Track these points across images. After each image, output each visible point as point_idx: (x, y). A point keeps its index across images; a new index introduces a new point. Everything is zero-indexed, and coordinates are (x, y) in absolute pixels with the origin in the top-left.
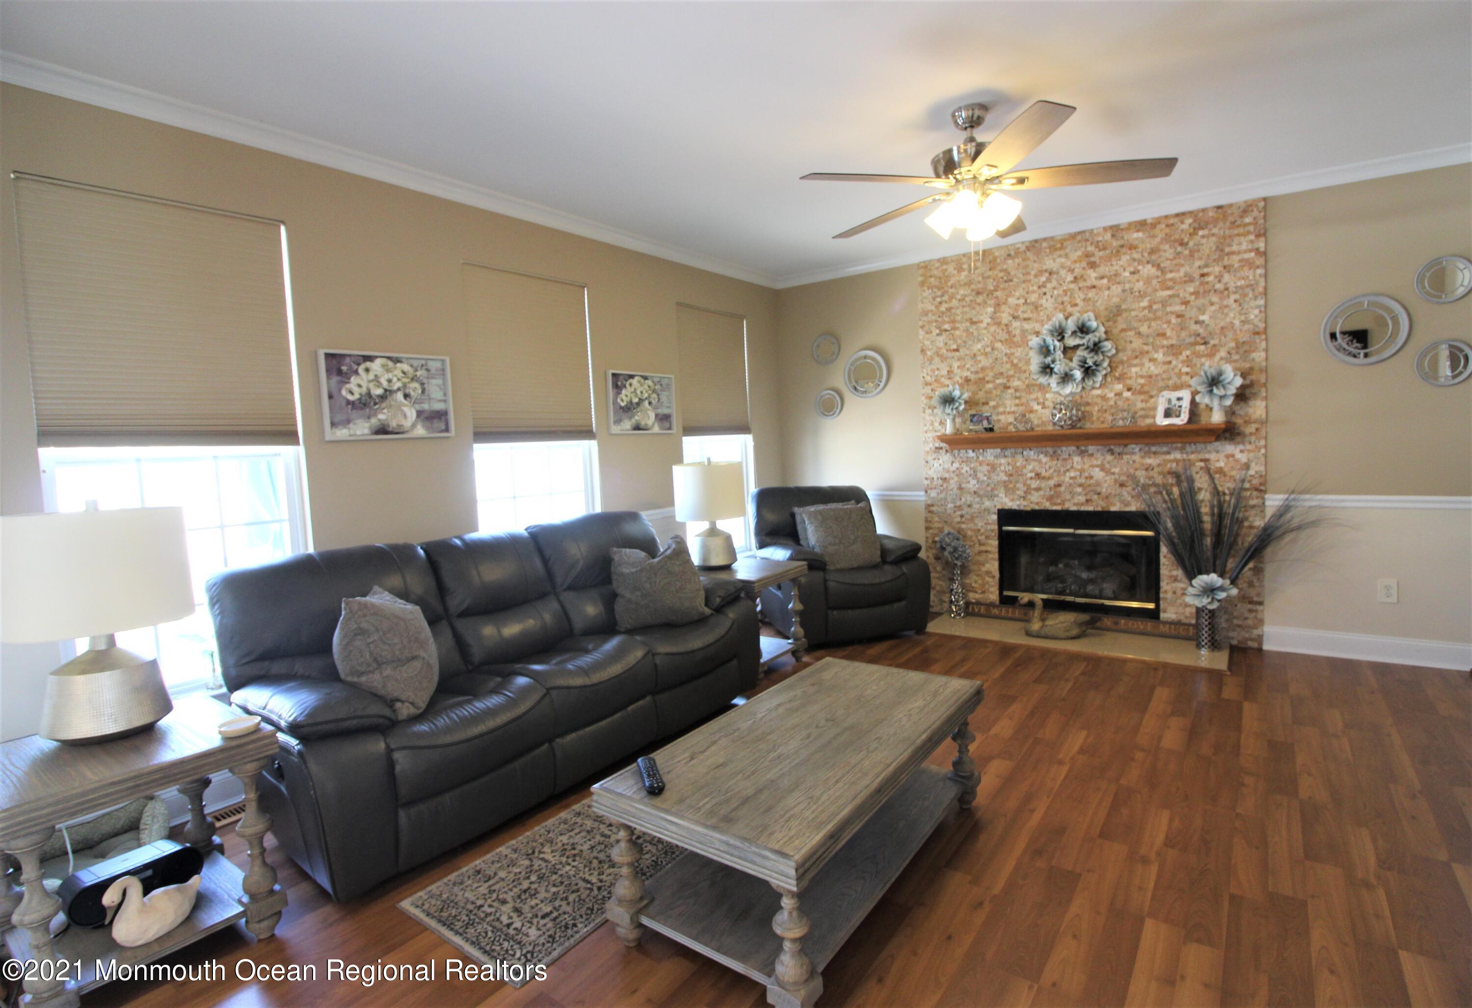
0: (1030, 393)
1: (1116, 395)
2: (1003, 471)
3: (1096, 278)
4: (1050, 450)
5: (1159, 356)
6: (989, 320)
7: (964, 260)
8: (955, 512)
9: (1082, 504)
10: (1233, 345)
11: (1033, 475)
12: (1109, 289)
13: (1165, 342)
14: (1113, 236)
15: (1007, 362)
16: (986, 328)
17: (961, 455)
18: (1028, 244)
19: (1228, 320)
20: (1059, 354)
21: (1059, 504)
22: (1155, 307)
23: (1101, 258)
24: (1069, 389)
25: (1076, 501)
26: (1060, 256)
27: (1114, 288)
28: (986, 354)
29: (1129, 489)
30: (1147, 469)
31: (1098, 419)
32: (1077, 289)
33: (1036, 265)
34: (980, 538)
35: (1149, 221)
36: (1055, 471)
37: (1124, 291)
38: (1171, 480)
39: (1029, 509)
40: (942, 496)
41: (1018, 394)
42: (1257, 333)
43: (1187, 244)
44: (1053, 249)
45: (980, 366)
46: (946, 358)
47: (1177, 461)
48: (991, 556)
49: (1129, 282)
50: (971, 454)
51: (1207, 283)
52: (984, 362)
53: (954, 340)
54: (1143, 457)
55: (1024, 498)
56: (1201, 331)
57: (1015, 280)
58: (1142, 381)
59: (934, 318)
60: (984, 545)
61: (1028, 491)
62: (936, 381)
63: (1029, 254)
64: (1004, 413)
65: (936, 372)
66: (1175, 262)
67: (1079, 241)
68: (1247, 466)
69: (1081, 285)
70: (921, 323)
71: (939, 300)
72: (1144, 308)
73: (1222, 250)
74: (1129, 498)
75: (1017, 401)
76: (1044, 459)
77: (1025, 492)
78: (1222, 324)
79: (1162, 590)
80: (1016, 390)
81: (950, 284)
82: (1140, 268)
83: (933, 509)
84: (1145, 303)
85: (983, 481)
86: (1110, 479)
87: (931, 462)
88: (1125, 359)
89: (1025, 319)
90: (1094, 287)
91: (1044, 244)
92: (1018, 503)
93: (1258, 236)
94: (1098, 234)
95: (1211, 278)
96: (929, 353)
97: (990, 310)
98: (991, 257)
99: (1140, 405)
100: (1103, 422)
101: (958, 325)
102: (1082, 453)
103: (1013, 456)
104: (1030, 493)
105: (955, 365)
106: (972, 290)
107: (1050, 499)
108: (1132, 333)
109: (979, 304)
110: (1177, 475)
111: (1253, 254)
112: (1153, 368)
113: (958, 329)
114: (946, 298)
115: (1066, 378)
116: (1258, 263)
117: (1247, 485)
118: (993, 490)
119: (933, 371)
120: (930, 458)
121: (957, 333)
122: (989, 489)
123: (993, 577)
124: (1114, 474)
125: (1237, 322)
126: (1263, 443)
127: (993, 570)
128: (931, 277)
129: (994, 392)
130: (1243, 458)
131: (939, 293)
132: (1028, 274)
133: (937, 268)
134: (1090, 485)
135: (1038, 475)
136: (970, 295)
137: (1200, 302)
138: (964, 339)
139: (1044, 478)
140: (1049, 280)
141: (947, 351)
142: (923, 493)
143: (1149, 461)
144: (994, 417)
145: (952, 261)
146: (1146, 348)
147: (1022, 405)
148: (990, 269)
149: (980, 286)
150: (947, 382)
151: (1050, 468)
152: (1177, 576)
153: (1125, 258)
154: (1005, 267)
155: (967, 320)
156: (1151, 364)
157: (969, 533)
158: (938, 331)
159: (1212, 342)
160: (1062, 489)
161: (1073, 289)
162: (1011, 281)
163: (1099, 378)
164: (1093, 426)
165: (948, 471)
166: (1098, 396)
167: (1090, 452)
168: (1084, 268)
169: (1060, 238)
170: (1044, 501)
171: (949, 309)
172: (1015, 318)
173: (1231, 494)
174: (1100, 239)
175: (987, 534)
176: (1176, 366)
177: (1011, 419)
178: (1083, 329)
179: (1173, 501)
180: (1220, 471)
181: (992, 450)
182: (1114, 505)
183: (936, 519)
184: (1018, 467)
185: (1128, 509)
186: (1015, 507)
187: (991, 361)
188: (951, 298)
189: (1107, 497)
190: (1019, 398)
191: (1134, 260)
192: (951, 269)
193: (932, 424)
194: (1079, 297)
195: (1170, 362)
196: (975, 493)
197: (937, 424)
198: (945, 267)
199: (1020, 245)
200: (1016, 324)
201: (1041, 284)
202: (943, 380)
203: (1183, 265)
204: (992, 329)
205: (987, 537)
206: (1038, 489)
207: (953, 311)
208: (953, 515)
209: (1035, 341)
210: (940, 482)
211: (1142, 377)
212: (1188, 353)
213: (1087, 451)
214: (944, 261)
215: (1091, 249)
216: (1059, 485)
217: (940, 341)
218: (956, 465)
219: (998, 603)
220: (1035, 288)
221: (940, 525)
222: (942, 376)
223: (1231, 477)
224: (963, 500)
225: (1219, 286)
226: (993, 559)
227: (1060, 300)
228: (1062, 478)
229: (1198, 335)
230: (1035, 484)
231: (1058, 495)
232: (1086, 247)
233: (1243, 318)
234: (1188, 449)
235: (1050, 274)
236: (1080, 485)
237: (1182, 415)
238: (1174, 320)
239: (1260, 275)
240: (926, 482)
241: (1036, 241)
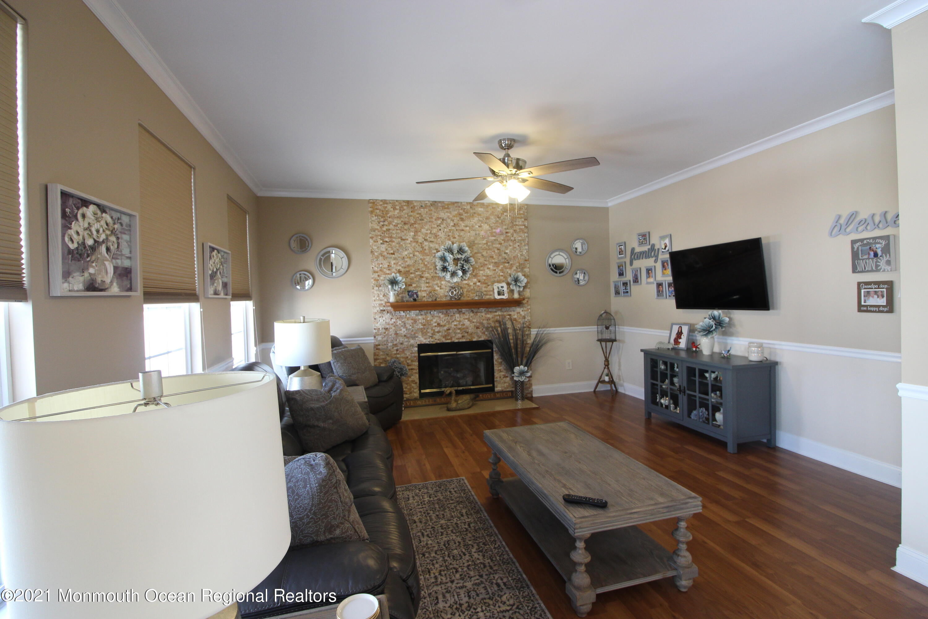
0: (434, 281)
1: (474, 284)
2: (420, 323)
3: (464, 226)
4: (444, 311)
5: (491, 266)
6: (412, 239)
7: (397, 203)
8: (393, 348)
9: (460, 339)
10: (518, 264)
11: (436, 324)
12: (469, 232)
13: (493, 261)
14: (471, 207)
15: (421, 263)
16: (410, 244)
17: (396, 314)
18: (432, 203)
19: (516, 253)
20: (451, 262)
21: (450, 339)
22: (489, 244)
23: (466, 217)
24: (455, 280)
25: (457, 337)
26: (447, 212)
27: (471, 232)
28: (410, 258)
29: (481, 329)
30: (487, 320)
31: (467, 295)
32: (455, 230)
33: (436, 214)
34: (408, 362)
35: (485, 204)
36: (447, 322)
37: (476, 234)
38: (497, 325)
39: (434, 343)
40: (385, 339)
41: (427, 281)
42: (526, 260)
43: (500, 218)
44: (444, 208)
45: (407, 264)
46: (387, 258)
47: (499, 315)
48: (414, 371)
49: (478, 230)
50: (402, 313)
51: (508, 236)
52: (409, 262)
53: (391, 248)
54: (486, 314)
55: (432, 337)
56: (507, 257)
57: (425, 220)
58: (484, 278)
59: (379, 233)
60: (410, 365)
62: (380, 270)
63: (432, 208)
65: (381, 266)
66: (496, 225)
67: (456, 207)
68: (524, 317)
69: (457, 228)
70: (370, 235)
71: (382, 223)
72: (485, 244)
73: (513, 223)
74: (481, 334)
75: (427, 285)
76: (442, 316)
77: (432, 334)
78: (514, 255)
79: (495, 377)
80: (427, 279)
81: (388, 215)
82: (482, 225)
83: (379, 347)
84: (484, 242)
85: (410, 329)
86: (472, 325)
87: (378, 319)
88: (477, 267)
89: (431, 242)
90: (463, 230)
91: (439, 205)
92: (429, 340)
93: (525, 220)
94: (464, 205)
95: (509, 234)
96: (376, 254)
97: (412, 234)
98: (412, 205)
99: (484, 289)
100: (469, 297)
101: (394, 240)
102: (460, 312)
103: (426, 315)
104: (435, 334)
105: (393, 262)
106: (402, 221)
107: (445, 337)
108: (480, 255)
109: (406, 230)
110: (499, 322)
111: (523, 227)
112: (489, 272)
113: (394, 242)
114: (386, 223)
115: (454, 274)
116: (525, 231)
117: (525, 326)
118: (415, 334)
119: (379, 264)
120: (377, 316)
121: (393, 244)
122: (413, 333)
123: (416, 383)
124: (474, 322)
125: (519, 255)
126: (529, 307)
127: (416, 379)
128: (377, 209)
129: (415, 279)
130: (522, 313)
131: (382, 220)
132: (432, 218)
133: (381, 205)
134: (464, 329)
135: (439, 325)
136: (400, 224)
137: (506, 244)
138: (398, 248)
139: (441, 326)
140: (442, 223)
141: (387, 253)
142: (373, 338)
143: (488, 316)
144: (419, 293)
145: (390, 203)
146: (486, 262)
147: (430, 287)
148: (412, 212)
149: (407, 220)
150: (388, 272)
151: (445, 320)
152: (501, 369)
153: (476, 219)
154: (420, 212)
155: (399, 238)
156: (488, 270)
157: (402, 360)
158: (381, 242)
159: (511, 262)
160: (451, 331)
161: (453, 230)
162: (423, 220)
163: (468, 275)
164: (464, 299)
165: (389, 324)
166: (466, 284)
167: (463, 312)
168: (458, 220)
169: (447, 203)
170: (442, 338)
171: (388, 230)
172: (426, 240)
173: (520, 330)
174: (465, 208)
175: (412, 359)
176: (498, 272)
177: (424, 294)
178: (461, 251)
179: (498, 334)
180: (515, 320)
181: (414, 311)
182: (475, 338)
183: (381, 353)
184: (428, 320)
185: (480, 339)
186: (427, 343)
187: (413, 262)
188: (390, 223)
189: (471, 334)
190: (428, 283)
191: (480, 221)
192: (389, 207)
193: (378, 296)
194: (456, 234)
195: (495, 270)
196: (405, 336)
197: (381, 296)
198: (386, 205)
199: (427, 202)
200: (426, 243)
201: (438, 224)
202: (385, 270)
203: (499, 227)
204: (414, 244)
205: (412, 361)
206: (439, 332)
207: (391, 231)
208: (392, 350)
209: (438, 254)
210: (384, 331)
211: (484, 276)
212: (502, 266)
213: (462, 311)
214: (385, 202)
215: (461, 211)
216: (449, 329)
217: (383, 247)
218: (393, 320)
219: (419, 398)
220: (436, 226)
221: (384, 357)
222: (384, 268)
223: (519, 322)
224: (398, 340)
225: (512, 238)
226: (416, 373)
227: (447, 234)
228: (450, 325)
229: (506, 259)
230: (437, 329)
231: (449, 334)
232: (459, 210)
233: (521, 253)
234: (503, 310)
235: (443, 220)
236: (459, 329)
237: (505, 294)
238: (496, 251)
239: (526, 236)
240: (375, 331)
241: (435, 202)
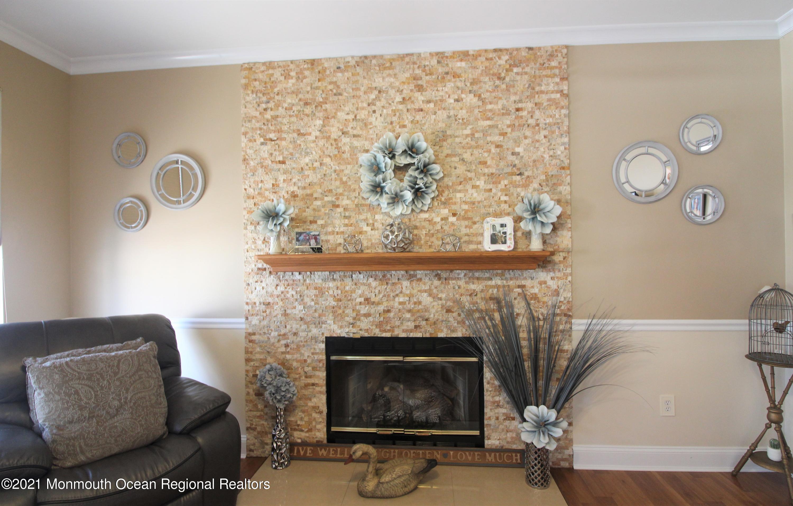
0: (360, 213)
1: (442, 219)
2: (331, 296)
3: (423, 102)
4: (380, 274)
5: (481, 184)
6: (318, 134)
7: (292, 66)
8: (279, 341)
9: (411, 331)
10: (543, 177)
11: (362, 300)
12: (435, 113)
13: (486, 171)
14: (439, 62)
15: (336, 179)
16: (314, 142)
17: (287, 278)
19: (539, 154)
20: (390, 173)
21: (389, 331)
22: (477, 136)
23: (427, 82)
24: (399, 210)
25: (405, 328)
26: (389, 76)
27: (439, 113)
28: (314, 169)
29: (455, 315)
30: (471, 295)
31: (426, 243)
32: (405, 110)
33: (366, 82)
34: (306, 369)
35: (471, 53)
36: (384, 296)
37: (449, 117)
38: (493, 306)
39: (357, 336)
40: (265, 323)
41: (347, 214)
42: (563, 168)
43: (504, 79)
44: (382, 67)
45: (308, 181)
46: (271, 170)
47: (498, 287)
48: (318, 389)
49: (454, 109)
50: (297, 276)
51: (521, 118)
52: (313, 177)
53: (280, 151)
54: (467, 283)
55: (353, 325)
56: (517, 162)
57: (345, 94)
58: (465, 207)
59: (258, 125)
60: (310, 377)
61: (357, 318)
62: (259, 194)
63: (359, 70)
64: (333, 233)
65: (260, 185)
66: (494, 95)
67: (408, 64)
68: (557, 293)
69: (409, 107)
70: (243, 130)
71: (263, 106)
72: (467, 136)
73: (533, 89)
74: (455, 325)
75: (346, 221)
76: (374, 284)
77: (354, 319)
78: (534, 157)
79: (486, 418)
80: (346, 209)
81: (276, 90)
82: (463, 96)
83: (254, 338)
84: (468, 131)
85: (310, 307)
86: (437, 305)
87: (253, 285)
88: (451, 183)
89: (355, 136)
90: (421, 110)
91: (374, 62)
92: (347, 330)
93: (563, 79)
94: (425, 59)
95: (524, 114)
96: (252, 164)
97: (319, 122)
98: (320, 68)
99: (464, 230)
100: (431, 247)
101: (284, 135)
102: (411, 278)
103: (342, 280)
104: (359, 320)
105: (281, 178)
106: (300, 100)
107: (379, 325)
108: (456, 159)
109: (307, 116)
110: (498, 301)
111: (558, 96)
112: (475, 195)
113: (284, 139)
114: (271, 105)
115: (397, 198)
116: (563, 104)
117: (557, 311)
118: (320, 316)
119: (256, 183)
120: (251, 281)
121: (284, 143)
122: (316, 315)
123: (321, 413)
124: (441, 299)
125: (546, 157)
126: (569, 271)
127: (319, 404)
128: (255, 80)
129: (323, 210)
130: (552, 284)
131: (264, 99)
132: (358, 89)
133: (262, 72)
134: (418, 311)
135: (367, 301)
136: (298, 104)
137: (516, 134)
138: (291, 151)
139: (373, 303)
140: (378, 98)
141: (272, 162)
142: (243, 320)
143: (473, 287)
145: (279, 67)
146: (469, 175)
147: (351, 225)
148: (319, 80)
149: (309, 96)
150: (272, 196)
151: (379, 293)
152: (499, 402)
153: (450, 86)
154: (334, 79)
155: (294, 131)
156: (474, 191)
157: (295, 364)
158: (262, 140)
159: (526, 173)
160: (392, 315)
161: (401, 110)
162: (340, 94)
163: (428, 200)
164: (421, 250)
165: (272, 296)
166: (425, 220)
167: (418, 277)
168: (412, 91)
169: (389, 57)
171: (275, 118)
172: (344, 133)
173: (545, 320)
174: (427, 63)
175: (314, 365)
176: (496, 195)
177: (340, 240)
178: (413, 149)
179: (495, 327)
180: (535, 297)
181: (320, 273)
182: (442, 331)
183: (258, 350)
184: (347, 292)
185: (454, 335)
186: (344, 335)
187: (319, 177)
188: (278, 106)
189: (435, 324)
190: (348, 218)
191: (458, 88)
192: (277, 74)
193: (254, 243)
194: (407, 119)
195: (491, 190)
196: (301, 319)
197: (260, 242)
198: (270, 72)
200: (345, 140)
201: (370, 101)
202: (266, 193)
203: (500, 99)
204: (321, 143)
205: (314, 369)
206: (367, 315)
207: (279, 120)
208: (277, 345)
209: (364, 158)
210: (263, 307)
211: (466, 203)
212: (506, 182)
213: (416, 276)
214: (269, 65)
215: (418, 72)
216: (389, 311)
217: (265, 151)
218: (281, 289)
219: (325, 441)
220: (365, 105)
221: (262, 357)
222: (266, 190)
224: (288, 327)
225: (531, 122)
226: (320, 393)
227: (389, 120)
228: (391, 303)
229: (515, 166)
230: (364, 310)
231: (388, 321)
232: (413, 70)
233: (551, 153)
235: (380, 92)
236: (409, 311)
237: (508, 242)
238: (493, 150)
239: (565, 116)
240: (247, 308)
241: (366, 57)
